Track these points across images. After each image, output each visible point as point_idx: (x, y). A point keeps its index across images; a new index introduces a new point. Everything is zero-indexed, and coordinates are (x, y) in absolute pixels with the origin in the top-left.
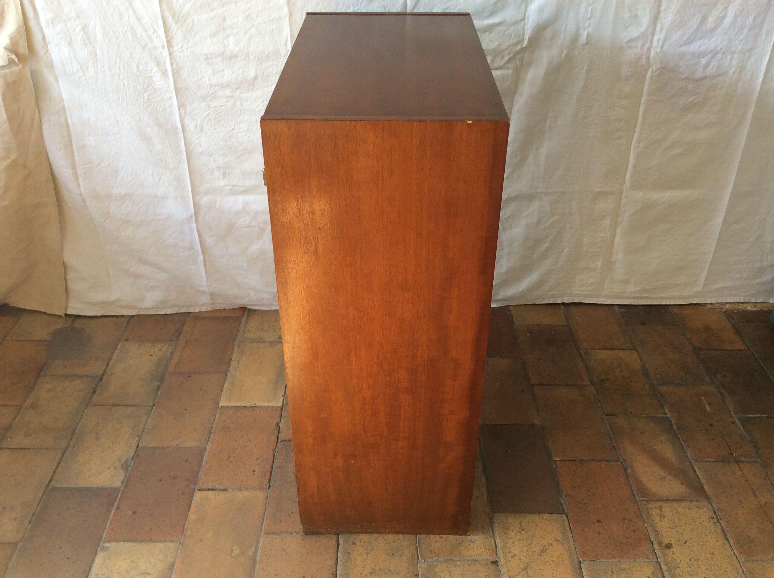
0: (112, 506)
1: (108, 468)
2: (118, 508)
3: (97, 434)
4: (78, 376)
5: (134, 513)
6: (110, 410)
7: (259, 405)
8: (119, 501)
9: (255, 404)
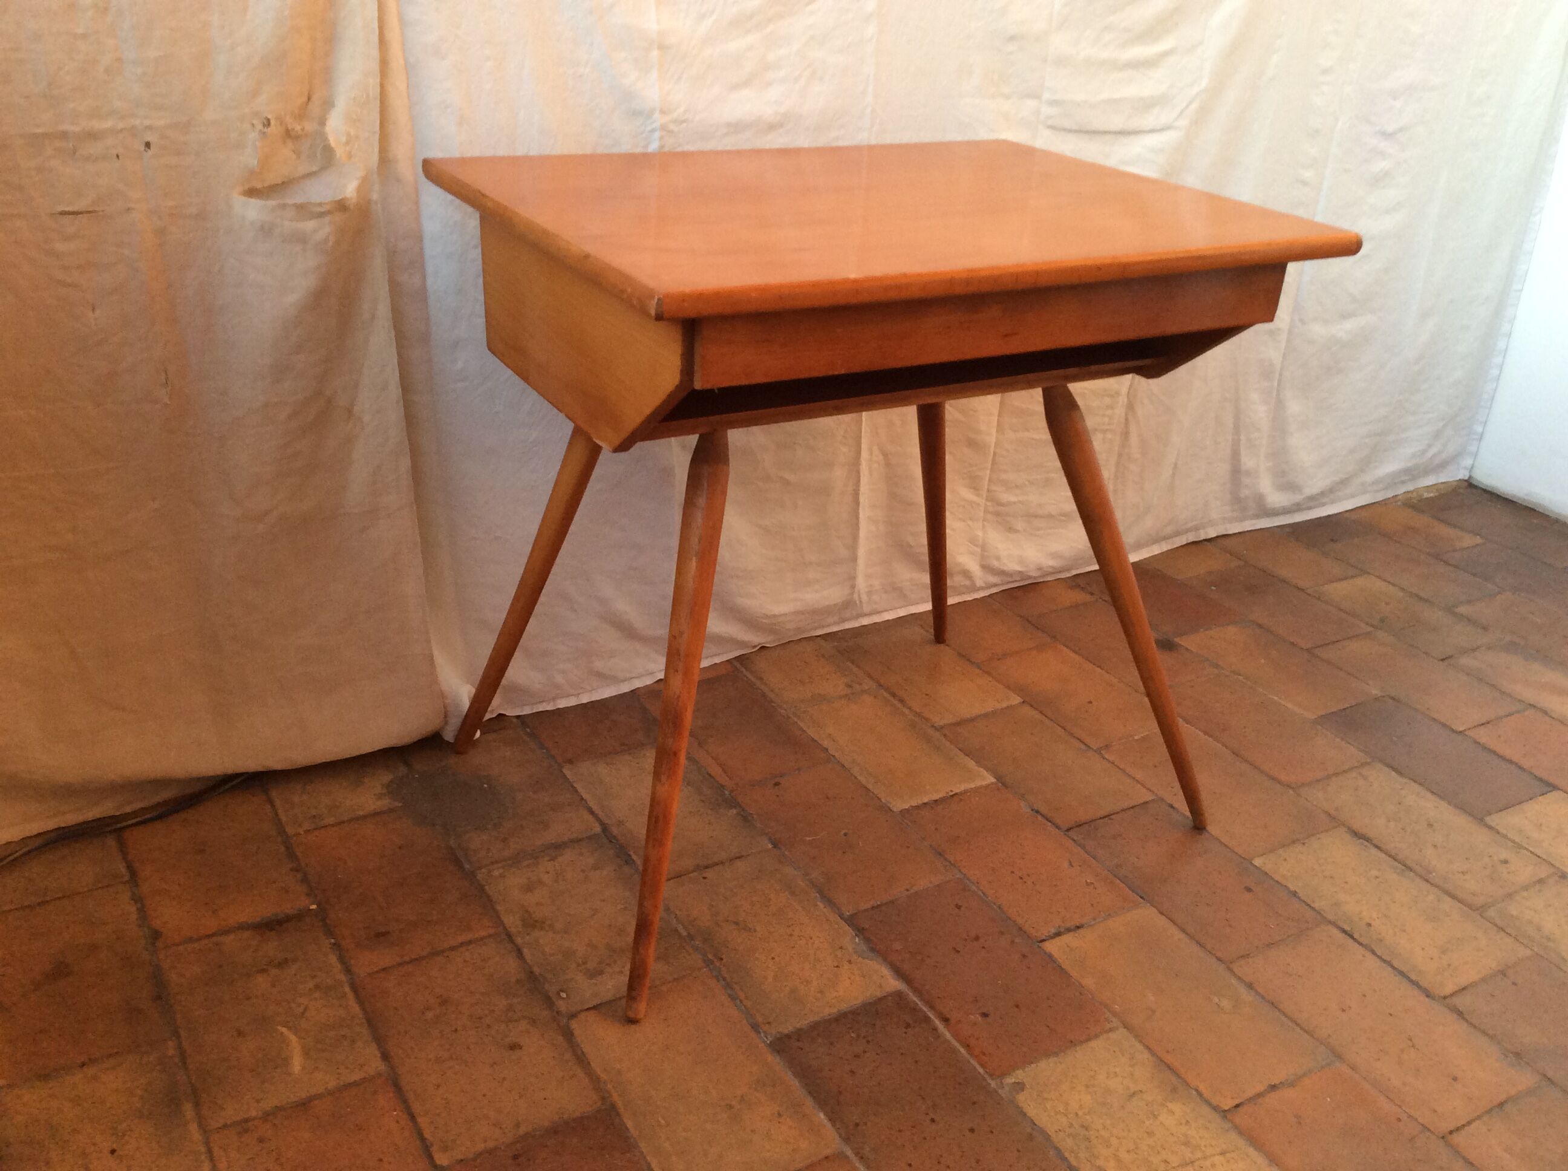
0: (927, 1019)
1: (837, 967)
2: (946, 1020)
3: (737, 923)
4: (558, 847)
5: (985, 1015)
6: (705, 878)
7: (958, 791)
8: (932, 1007)
9: (952, 791)
